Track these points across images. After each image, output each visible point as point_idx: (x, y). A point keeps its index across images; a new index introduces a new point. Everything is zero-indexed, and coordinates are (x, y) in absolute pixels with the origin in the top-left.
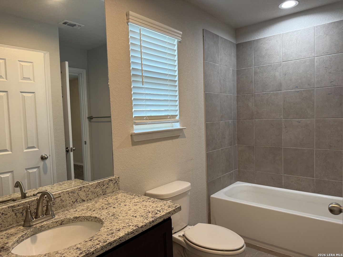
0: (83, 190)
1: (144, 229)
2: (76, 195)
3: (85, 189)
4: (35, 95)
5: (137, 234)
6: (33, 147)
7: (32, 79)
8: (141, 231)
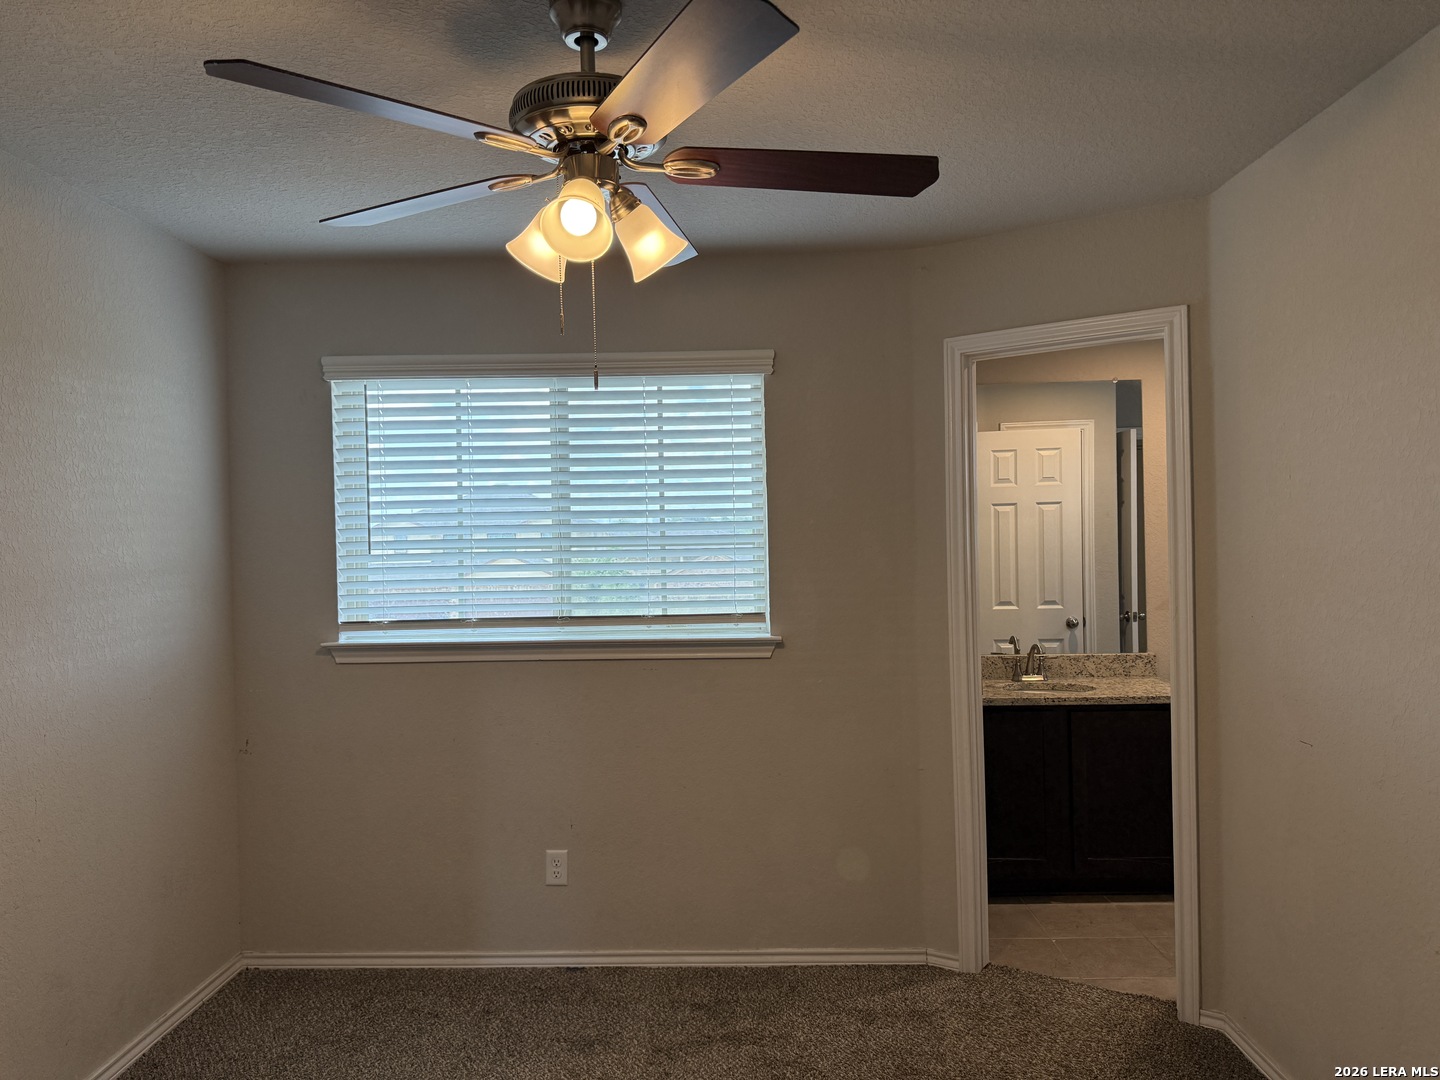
0: (1091, 660)
1: (1138, 702)
2: (1080, 664)
3: (1095, 659)
4: (1061, 508)
5: (1125, 703)
6: (1054, 603)
7: (1058, 479)
8: (1131, 702)
